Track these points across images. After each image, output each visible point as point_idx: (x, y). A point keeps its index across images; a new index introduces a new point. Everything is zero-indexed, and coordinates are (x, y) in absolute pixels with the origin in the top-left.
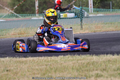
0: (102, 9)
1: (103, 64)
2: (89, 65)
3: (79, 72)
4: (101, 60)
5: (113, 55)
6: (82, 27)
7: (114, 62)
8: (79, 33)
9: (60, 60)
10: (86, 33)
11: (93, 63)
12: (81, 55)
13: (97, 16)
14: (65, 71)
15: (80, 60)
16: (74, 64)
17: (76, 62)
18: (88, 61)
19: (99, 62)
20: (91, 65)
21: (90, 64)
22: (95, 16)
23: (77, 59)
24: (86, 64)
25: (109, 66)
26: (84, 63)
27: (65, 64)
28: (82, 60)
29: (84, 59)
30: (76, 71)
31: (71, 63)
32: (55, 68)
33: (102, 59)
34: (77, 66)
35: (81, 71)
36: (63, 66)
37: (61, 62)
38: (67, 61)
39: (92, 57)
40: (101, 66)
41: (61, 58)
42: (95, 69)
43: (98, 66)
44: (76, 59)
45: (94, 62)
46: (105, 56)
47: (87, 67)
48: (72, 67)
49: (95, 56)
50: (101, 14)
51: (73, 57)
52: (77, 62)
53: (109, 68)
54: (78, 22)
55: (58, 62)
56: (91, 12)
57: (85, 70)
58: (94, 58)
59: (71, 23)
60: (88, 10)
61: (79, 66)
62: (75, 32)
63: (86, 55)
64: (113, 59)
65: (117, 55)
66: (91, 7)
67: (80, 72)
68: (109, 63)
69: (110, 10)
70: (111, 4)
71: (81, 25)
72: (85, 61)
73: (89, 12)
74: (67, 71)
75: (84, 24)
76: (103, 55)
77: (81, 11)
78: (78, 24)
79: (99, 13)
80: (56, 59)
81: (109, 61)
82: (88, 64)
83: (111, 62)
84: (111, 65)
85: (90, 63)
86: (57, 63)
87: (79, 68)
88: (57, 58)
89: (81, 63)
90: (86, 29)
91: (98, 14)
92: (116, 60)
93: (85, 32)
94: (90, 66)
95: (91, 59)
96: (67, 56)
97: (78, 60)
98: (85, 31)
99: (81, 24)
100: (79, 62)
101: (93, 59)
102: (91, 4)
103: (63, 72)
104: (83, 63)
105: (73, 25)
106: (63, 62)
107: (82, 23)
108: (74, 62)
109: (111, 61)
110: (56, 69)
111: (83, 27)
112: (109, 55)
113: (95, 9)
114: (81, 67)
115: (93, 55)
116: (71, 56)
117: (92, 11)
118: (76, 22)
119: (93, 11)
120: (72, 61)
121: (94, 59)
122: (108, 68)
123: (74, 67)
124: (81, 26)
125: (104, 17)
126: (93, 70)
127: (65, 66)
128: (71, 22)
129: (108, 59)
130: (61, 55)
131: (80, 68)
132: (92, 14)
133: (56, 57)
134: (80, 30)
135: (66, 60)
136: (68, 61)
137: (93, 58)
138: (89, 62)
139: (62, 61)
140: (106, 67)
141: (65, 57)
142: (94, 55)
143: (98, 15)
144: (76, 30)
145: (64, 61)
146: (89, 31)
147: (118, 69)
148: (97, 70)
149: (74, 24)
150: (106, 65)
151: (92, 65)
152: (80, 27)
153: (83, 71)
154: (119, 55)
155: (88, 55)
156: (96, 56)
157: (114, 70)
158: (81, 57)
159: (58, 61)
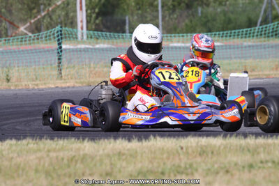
0: (108, 34)
1: (107, 161)
2: (74, 163)
3: (50, 178)
4: (101, 152)
5: (129, 140)
6: (61, 73)
7: (131, 156)
8: (53, 86)
9: (9, 149)
10: (69, 87)
11: (84, 159)
12: (56, 139)
13: (95, 49)
14: (18, 176)
15: (54, 150)
16: (40, 159)
17: (45, 156)
18: (73, 153)
19: (96, 156)
20: (79, 162)
21: (76, 161)
22: (91, 49)
24: (68, 160)
25: (119, 166)
26: (63, 159)
27: (19, 160)
28: (59, 150)
29: (62, 149)
30: (43, 176)
31: (32, 157)
33: (104, 150)
34: (46, 165)
35: (55, 176)
36: (15, 164)
37: (11, 155)
38: (25, 152)
39: (80, 144)
40: (101, 165)
41: (11, 145)
42: (88, 172)
43: (95, 165)
45: (85, 156)
46: (110, 143)
47: (69, 166)
48: (34, 168)
49: (88, 141)
50: (104, 43)
51: (37, 143)
52: (48, 156)
53: (120, 171)
54: (51, 60)
55: (3, 155)
56: (82, 39)
57: (65, 175)
59: (35, 62)
60: (76, 35)
61: (51, 164)
62: (45, 84)
63: (67, 139)
64: (128, 150)
65: (138, 140)
66: (82, 28)
67: (53, 179)
68: (119, 159)
69: (124, 34)
70: (127, 21)
71: (57, 68)
72: (66, 152)
73: (77, 38)
74: (24, 177)
75: (64, 65)
76: (106, 140)
77: (60, 37)
78: (51, 65)
79: (99, 41)
81: (120, 154)
82: (72, 160)
83: (124, 157)
84: (124, 164)
85: (77, 158)
87: (51, 168)
88: (2, 145)
89: (57, 158)
90: (68, 79)
91: (97, 43)
92: (136, 152)
93: (68, 85)
94: (76, 165)
95: (79, 149)
96: (24, 142)
97: (49, 151)
98: (67, 82)
99: (59, 66)
100: (53, 154)
101: (84, 150)
102: (82, 21)
103: (13, 177)
104: (60, 158)
105: (41, 66)
106: (16, 155)
107: (60, 63)
108: (39, 155)
109: (123, 154)
111: (63, 72)
112: (120, 140)
113: (91, 32)
114: (56, 168)
115: (83, 139)
116: (34, 142)
117: (85, 37)
118: (47, 61)
119: (88, 37)
120: (35, 151)
121: (87, 148)
122: (117, 170)
123: (40, 168)
124: (59, 70)
125: (110, 51)
127: (20, 164)
128: (37, 60)
129: (118, 151)
130: (11, 139)
131: (54, 170)
132: (82, 42)
134: (57, 79)
135: (21, 150)
136: (27, 152)
137: (82, 146)
138: (74, 156)
139: (12, 152)
140: (112, 169)
141: (19, 142)
143: (97, 46)
144: (48, 78)
145: (18, 153)
146: (76, 82)
147: (139, 174)
149: (43, 65)
150: (111, 164)
151: (82, 162)
152: (56, 72)
153: (59, 176)
154: (141, 140)
155: (73, 139)
156: (90, 142)
157: (131, 176)
158: (57, 145)
159: (4, 153)
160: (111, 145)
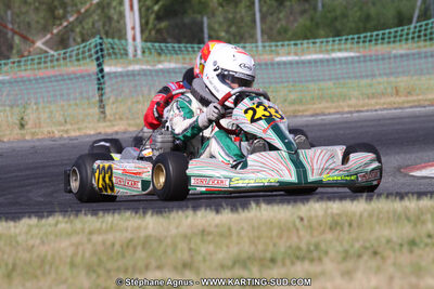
0: (176, 45)
1: (182, 245)
2: (131, 251)
3: (94, 276)
4: (173, 231)
5: (217, 212)
6: (103, 113)
7: (221, 235)
8: (92, 133)
9: (27, 233)
10: (117, 133)
11: (146, 243)
12: (101, 214)
13: (157, 71)
14: (44, 274)
15: (99, 232)
16: (77, 246)
17: (85, 240)
18: (128, 235)
19: (166, 237)
20: (139, 248)
21: (135, 248)
22: (150, 71)
23: (87, 231)
24: (122, 246)
25: (203, 252)
26: (113, 245)
27: (43, 250)
28: (107, 232)
29: (112, 229)
30: (83, 273)
31: (65, 243)
32: (7, 265)
33: (177, 227)
34: (87, 254)
35: (101, 271)
36: (38, 256)
37: (31, 242)
38: (53, 237)
39: (139, 221)
40: (174, 251)
41: (30, 226)
42: (154, 263)
43: (165, 252)
44: (83, 230)
45: (148, 238)
46: (187, 217)
47: (124, 256)
48: (69, 260)
49: (152, 214)
50: (170, 62)
51: (71, 222)
52: (89, 240)
53: (204, 260)
54: (87, 92)
55: (17, 242)
56: (135, 56)
57: (118, 269)
58: (148, 224)
59: (62, 95)
60: (125, 50)
61: (94, 253)
62: (79, 129)
63: (119, 213)
64: (217, 226)
65: (232, 210)
66: (134, 39)
67: (99, 276)
68: (203, 241)
70: (205, 25)
71: (98, 105)
72: (118, 235)
73: (127, 54)
74: (53, 275)
75: (109, 98)
76: (180, 213)
77: (100, 54)
78: (88, 99)
79: (163, 58)
80: (13, 230)
81: (204, 233)
82: (128, 246)
83: (210, 238)
84: (211, 248)
85: (135, 242)
86: (14, 243)
87: (95, 259)
88: (15, 227)
89: (104, 243)
90: (115, 119)
91: (159, 62)
92: (230, 229)
93: (116, 129)
94: (135, 252)
95: (138, 229)
96: (51, 220)
97: (91, 233)
98: (114, 126)
99: (101, 101)
100: (97, 238)
101: (146, 228)
102: (133, 28)
103: (36, 277)
104: (108, 243)
105: (72, 102)
106: (38, 241)
107: (102, 95)
108: (75, 239)
109: (209, 234)
110: (10, 267)
111: (108, 110)
112: (203, 210)
113: (149, 44)
114: (104, 258)
115: (145, 213)
116: (66, 219)
117: (139, 52)
118: (81, 93)
119: (144, 52)
120: (69, 235)
121: (151, 226)
122: (200, 258)
123: (78, 259)
124: (100, 107)
126: (147, 267)
127: (46, 256)
128: (65, 92)
129: (201, 228)
130: (30, 217)
131: (100, 262)
132: (136, 60)
133: (11, 224)
134: (98, 121)
135: (46, 234)
136: (56, 236)
137: (144, 224)
138: (131, 240)
139: (32, 237)
140: (192, 256)
141: (44, 221)
142: (150, 213)
143: (160, 66)
144: (83, 121)
145: (41, 238)
146: (129, 125)
147: (234, 263)
148: (159, 268)
149: (75, 99)
150: (190, 249)
151: (144, 248)
152: (96, 110)
153: (108, 271)
154: (237, 210)
155: (128, 214)
156: (155, 217)
157: (222, 267)
158: (102, 222)
159: (19, 239)
160: (189, 219)
